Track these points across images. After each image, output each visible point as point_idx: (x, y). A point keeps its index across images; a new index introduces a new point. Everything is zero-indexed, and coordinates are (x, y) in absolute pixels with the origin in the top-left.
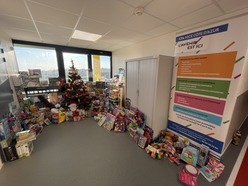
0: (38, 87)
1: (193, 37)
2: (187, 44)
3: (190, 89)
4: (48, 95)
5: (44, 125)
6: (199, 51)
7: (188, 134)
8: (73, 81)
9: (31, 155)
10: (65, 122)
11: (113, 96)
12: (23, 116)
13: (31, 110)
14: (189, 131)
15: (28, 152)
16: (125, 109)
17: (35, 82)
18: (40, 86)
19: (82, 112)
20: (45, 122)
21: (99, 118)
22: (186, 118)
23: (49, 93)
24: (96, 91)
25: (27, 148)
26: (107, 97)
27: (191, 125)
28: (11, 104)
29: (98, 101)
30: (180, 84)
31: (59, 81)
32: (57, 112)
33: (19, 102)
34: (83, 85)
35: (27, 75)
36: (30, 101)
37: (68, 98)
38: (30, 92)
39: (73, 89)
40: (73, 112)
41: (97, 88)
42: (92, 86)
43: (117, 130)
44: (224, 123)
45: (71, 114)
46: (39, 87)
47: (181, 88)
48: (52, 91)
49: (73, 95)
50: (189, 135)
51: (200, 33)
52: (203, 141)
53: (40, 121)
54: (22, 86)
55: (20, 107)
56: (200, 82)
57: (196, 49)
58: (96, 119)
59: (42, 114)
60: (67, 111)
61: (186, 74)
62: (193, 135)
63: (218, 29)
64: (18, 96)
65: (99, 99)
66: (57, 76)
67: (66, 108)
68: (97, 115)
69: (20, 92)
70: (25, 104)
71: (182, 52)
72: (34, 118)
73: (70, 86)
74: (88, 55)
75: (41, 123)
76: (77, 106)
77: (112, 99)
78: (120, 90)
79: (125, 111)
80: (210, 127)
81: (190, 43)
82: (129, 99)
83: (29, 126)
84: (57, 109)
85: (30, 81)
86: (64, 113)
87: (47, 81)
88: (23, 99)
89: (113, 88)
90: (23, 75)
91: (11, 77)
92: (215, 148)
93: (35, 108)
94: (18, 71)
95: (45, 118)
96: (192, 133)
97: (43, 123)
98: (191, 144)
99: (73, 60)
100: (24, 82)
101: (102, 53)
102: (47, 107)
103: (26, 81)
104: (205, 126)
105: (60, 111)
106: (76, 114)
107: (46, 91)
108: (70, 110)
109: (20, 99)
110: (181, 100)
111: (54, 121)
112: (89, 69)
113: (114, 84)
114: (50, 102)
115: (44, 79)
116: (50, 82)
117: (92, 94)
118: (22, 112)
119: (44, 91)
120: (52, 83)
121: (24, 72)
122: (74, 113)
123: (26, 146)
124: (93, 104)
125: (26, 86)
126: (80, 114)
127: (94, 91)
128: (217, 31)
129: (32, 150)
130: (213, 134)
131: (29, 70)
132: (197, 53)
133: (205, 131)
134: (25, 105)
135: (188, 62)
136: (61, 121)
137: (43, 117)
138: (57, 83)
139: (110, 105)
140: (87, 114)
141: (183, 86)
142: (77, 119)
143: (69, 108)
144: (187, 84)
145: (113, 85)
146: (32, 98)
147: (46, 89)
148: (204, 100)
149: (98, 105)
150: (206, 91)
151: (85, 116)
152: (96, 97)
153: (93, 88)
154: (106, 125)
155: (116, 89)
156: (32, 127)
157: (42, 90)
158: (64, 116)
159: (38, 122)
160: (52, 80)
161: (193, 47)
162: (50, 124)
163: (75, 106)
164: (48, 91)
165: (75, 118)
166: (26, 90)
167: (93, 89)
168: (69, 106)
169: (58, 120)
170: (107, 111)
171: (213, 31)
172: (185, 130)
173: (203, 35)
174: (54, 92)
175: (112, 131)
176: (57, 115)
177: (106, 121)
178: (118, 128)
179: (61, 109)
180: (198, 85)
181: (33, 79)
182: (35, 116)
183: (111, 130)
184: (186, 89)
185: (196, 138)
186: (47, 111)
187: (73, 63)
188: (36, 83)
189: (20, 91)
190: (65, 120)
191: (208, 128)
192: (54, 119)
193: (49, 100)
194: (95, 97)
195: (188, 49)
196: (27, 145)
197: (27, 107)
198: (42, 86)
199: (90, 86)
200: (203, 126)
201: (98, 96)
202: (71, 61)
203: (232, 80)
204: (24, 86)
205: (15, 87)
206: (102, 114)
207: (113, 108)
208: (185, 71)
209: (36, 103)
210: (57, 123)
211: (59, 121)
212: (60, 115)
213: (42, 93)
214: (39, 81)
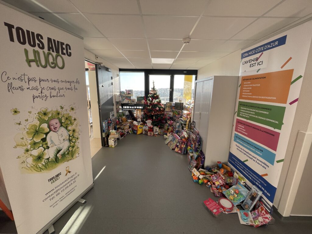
0: (130, 103)
1: (255, 53)
2: (250, 61)
3: (248, 116)
5: (128, 132)
6: (259, 70)
7: (245, 171)
8: (152, 100)
9: (115, 147)
10: (142, 134)
11: (183, 117)
12: (117, 123)
13: (122, 119)
14: (246, 168)
15: (113, 144)
16: (190, 132)
17: (128, 99)
19: (156, 130)
21: (167, 137)
22: (244, 151)
23: (136, 110)
24: (174, 112)
25: (113, 142)
27: (247, 160)
28: (111, 113)
30: (241, 109)
31: (144, 99)
32: (137, 125)
33: (117, 113)
34: (160, 105)
35: (125, 94)
36: (123, 113)
38: (124, 107)
39: (151, 107)
40: (149, 127)
41: (175, 109)
42: (171, 107)
43: (177, 151)
44: (278, 162)
45: (147, 128)
47: (241, 114)
48: (138, 107)
49: (150, 112)
50: (246, 174)
51: (261, 48)
52: (258, 183)
53: (126, 129)
54: (120, 102)
55: (117, 116)
56: (258, 108)
57: (257, 67)
58: (165, 138)
59: (128, 124)
60: (144, 125)
61: (247, 96)
62: (249, 174)
63: (277, 42)
64: (117, 109)
66: (143, 95)
67: (144, 123)
68: (166, 134)
69: (118, 106)
71: (245, 71)
73: (149, 105)
74: (171, 75)
75: (126, 131)
76: (152, 123)
77: (182, 121)
79: (190, 134)
80: (265, 166)
81: (252, 60)
82: (195, 122)
83: (118, 130)
84: (138, 122)
85: (125, 98)
86: (142, 126)
87: (135, 100)
89: (187, 110)
90: (122, 94)
91: (115, 95)
92: (268, 194)
93: (125, 119)
94: (119, 91)
95: (130, 128)
96: (248, 171)
97: (127, 131)
98: (247, 185)
99: (154, 81)
101: (186, 72)
102: (132, 119)
103: (123, 98)
104: (260, 163)
105: (139, 124)
106: (151, 129)
108: (147, 125)
109: (118, 111)
110: (241, 129)
111: (135, 132)
112: (170, 89)
115: (134, 97)
117: (169, 114)
118: (117, 120)
119: (133, 108)
120: (138, 101)
121: (123, 92)
123: (113, 140)
125: (122, 102)
126: (155, 130)
128: (277, 44)
129: (116, 144)
130: (266, 175)
131: (126, 90)
132: (257, 72)
133: (260, 170)
134: (120, 115)
135: (248, 83)
136: (139, 132)
138: (142, 101)
139: (179, 126)
140: (160, 132)
141: (244, 111)
142: (150, 133)
143: (146, 123)
144: (247, 109)
146: (125, 111)
147: (134, 106)
148: (260, 130)
150: (263, 118)
154: (171, 144)
155: (189, 111)
156: (120, 131)
157: (132, 106)
158: (142, 129)
159: (124, 129)
160: (139, 99)
161: (254, 64)
162: (132, 133)
163: (150, 122)
164: (135, 107)
165: (149, 133)
166: (123, 105)
167: (171, 110)
168: (146, 122)
169: (137, 131)
170: (175, 132)
171: (272, 45)
172: (242, 167)
173: (264, 50)
174: (139, 109)
176: (137, 126)
177: (171, 141)
178: (179, 149)
179: (141, 123)
180: (257, 111)
181: (127, 97)
182: (123, 125)
183: (173, 149)
184: (246, 115)
185: (252, 178)
186: (131, 123)
190: (142, 133)
191: (263, 166)
192: (135, 130)
193: (135, 115)
194: (173, 118)
195: (250, 67)
196: (113, 139)
197: (121, 117)
198: (132, 103)
199: (169, 106)
200: (258, 163)
202: (153, 83)
203: (287, 105)
205: (116, 102)
208: (246, 94)
209: (126, 115)
210: (136, 134)
211: (137, 133)
212: (139, 127)
213: (132, 108)
214: (131, 99)
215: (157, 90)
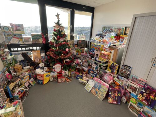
0: (22, 44)
4: (32, 52)
5: (30, 86)
8: (58, 39)
10: (50, 82)
11: (102, 58)
12: (7, 78)
13: (15, 69)
16: (119, 77)
17: (18, 38)
18: (23, 43)
20: (30, 83)
21: (85, 81)
24: (76, 50)
26: (93, 59)
31: (42, 38)
32: (42, 73)
33: (3, 61)
35: (10, 30)
36: (14, 60)
37: (53, 58)
38: (13, 49)
39: (58, 48)
41: (78, 47)
42: (74, 45)
45: (55, 74)
48: (35, 48)
49: (58, 55)
53: (26, 82)
54: (4, 43)
55: (5, 66)
58: (81, 82)
59: (27, 73)
60: (52, 71)
66: (40, 33)
67: (51, 69)
69: (2, 50)
70: (9, 64)
72: (19, 79)
74: (71, 10)
75: (27, 84)
77: (100, 62)
78: (111, 52)
79: (120, 79)
82: (130, 67)
83: (14, 91)
84: (41, 69)
85: (13, 37)
86: (48, 74)
87: (29, 38)
88: (6, 58)
89: (99, 49)
90: (5, 30)
93: (20, 68)
95: (30, 78)
100: (7, 38)
101: (85, 8)
102: (31, 66)
103: (9, 37)
105: (45, 72)
111: (39, 82)
112: (71, 26)
113: (101, 45)
114: (33, 60)
115: (27, 35)
116: (33, 39)
118: (7, 73)
119: (27, 49)
120: (35, 40)
122: (58, 74)
124: (75, 64)
125: (9, 43)
126: (63, 74)
131: (11, 24)
136: (45, 82)
137: (28, 78)
138: (40, 40)
139: (97, 68)
140: (71, 74)
142: (61, 80)
143: (54, 68)
146: (16, 56)
147: (29, 47)
149: (81, 66)
151: (68, 76)
153: (74, 47)
156: (17, 92)
157: (25, 47)
158: (49, 77)
159: (24, 83)
160: (35, 37)
164: (31, 48)
165: (59, 80)
166: (10, 47)
169: (43, 80)
170: (95, 75)
174: (36, 50)
175: (104, 101)
176: (42, 76)
179: (45, 69)
181: (15, 36)
182: (20, 76)
183: (103, 99)
186: (31, 70)
188: (19, 40)
192: (39, 80)
193: (32, 58)
194: (75, 56)
197: (11, 66)
198: (26, 43)
199: (71, 44)
202: (56, 16)
204: (7, 42)
206: (86, 76)
209: (20, 61)
210: (42, 84)
214: (22, 38)
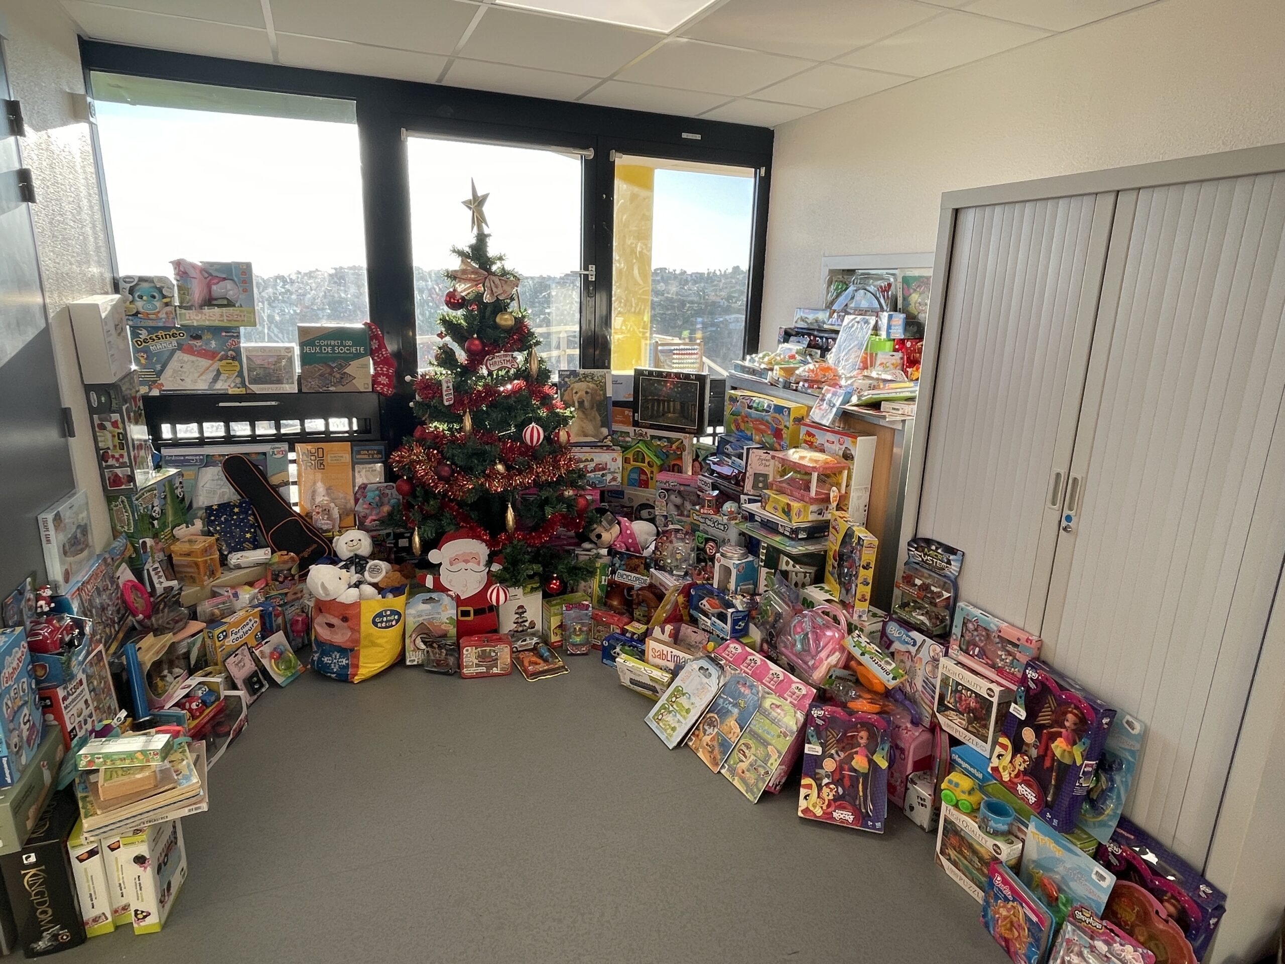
0: (230, 392)
4: (292, 456)
5: (258, 680)
8: (476, 358)
9: (165, 925)
11: (784, 499)
12: (126, 608)
13: (175, 559)
15: (148, 901)
16: (894, 630)
17: (211, 355)
18: (242, 391)
19: (521, 611)
20: (265, 662)
21: (657, 674)
23: (298, 446)
24: (625, 448)
25: (147, 875)
26: (729, 506)
28: (58, 518)
29: (641, 529)
31: (372, 353)
32: (349, 596)
33: (110, 498)
34: (546, 400)
35: (167, 304)
36: (174, 497)
37: (428, 493)
38: (174, 431)
39: (468, 423)
40: (458, 599)
41: (636, 424)
43: (819, 812)
45: (445, 614)
46: (237, 391)
48: (315, 425)
49: (467, 470)
53: (233, 653)
54: (132, 383)
55: (115, 534)
58: (632, 681)
59: (246, 595)
64: (102, 456)
65: (644, 513)
66: (359, 321)
67: (412, 571)
68: (638, 650)
69: (115, 424)
70: (142, 517)
72: (195, 626)
73: (448, 400)
74: (590, 154)
75: (241, 668)
76: (489, 563)
77: (770, 527)
78: (848, 456)
79: (896, 646)
82: (952, 551)
83: (160, 684)
84: (346, 567)
85: (180, 347)
86: (397, 602)
87: (285, 356)
88: (131, 479)
89: (778, 434)
91: (68, 313)
93: (205, 551)
94: (108, 276)
95: (266, 631)
97: (249, 667)
99: (480, 193)
100: (146, 351)
101: (697, 137)
102: (277, 546)
103: (155, 347)
105: (368, 590)
106: (479, 618)
107: (278, 427)
108: (439, 588)
109: (116, 481)
111: (326, 660)
112: (586, 269)
113: (792, 402)
114: (297, 509)
115: (271, 334)
116: (306, 359)
117: (596, 469)
118: (125, 574)
119: (265, 428)
120: (320, 368)
121: (145, 285)
123: (140, 860)
124: (604, 552)
125: (152, 384)
126: (508, 624)
127: (616, 443)
129: (177, 881)
131: (178, 264)
134: (146, 523)
136: (370, 663)
137: (254, 624)
138: (353, 368)
140: (561, 626)
142: (483, 657)
143: (435, 568)
145: (779, 409)
146: (189, 473)
147: (275, 415)
149: (647, 567)
151: (545, 639)
152: (629, 491)
155: (811, 446)
156: (180, 694)
157: (252, 416)
158: (396, 630)
159: (220, 658)
160: (324, 347)
162: (296, 680)
163: (475, 558)
164: (291, 427)
165: (470, 655)
166: (156, 411)
167: (605, 431)
168: (434, 556)
169: (349, 651)
170: (728, 627)
174: (327, 437)
175: (771, 807)
176: (348, 614)
178: (828, 794)
179: (375, 570)
181: (198, 337)
182: (199, 609)
183: (766, 795)
186: (275, 577)
187: (479, 219)
188: (217, 365)
189: (115, 417)
190: (400, 661)
192: (327, 648)
193: (293, 495)
194: (618, 494)
196: (143, 849)
197: (155, 536)
198: (257, 389)
199: (586, 404)
201: (644, 484)
202: (467, 204)
204: (142, 383)
205: (88, 388)
206: (676, 640)
207: (779, 606)
209: (209, 508)
210: (344, 678)
211: (357, 666)
212: (367, 617)
213: (254, 439)
214: (238, 351)
215: (508, 266)
